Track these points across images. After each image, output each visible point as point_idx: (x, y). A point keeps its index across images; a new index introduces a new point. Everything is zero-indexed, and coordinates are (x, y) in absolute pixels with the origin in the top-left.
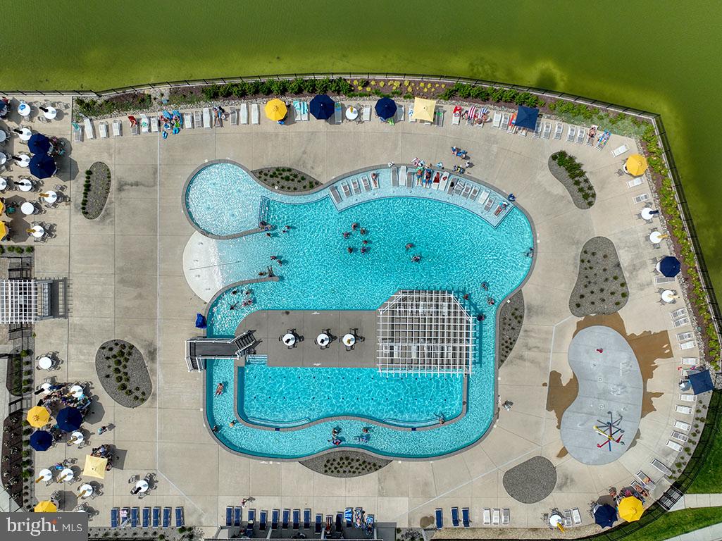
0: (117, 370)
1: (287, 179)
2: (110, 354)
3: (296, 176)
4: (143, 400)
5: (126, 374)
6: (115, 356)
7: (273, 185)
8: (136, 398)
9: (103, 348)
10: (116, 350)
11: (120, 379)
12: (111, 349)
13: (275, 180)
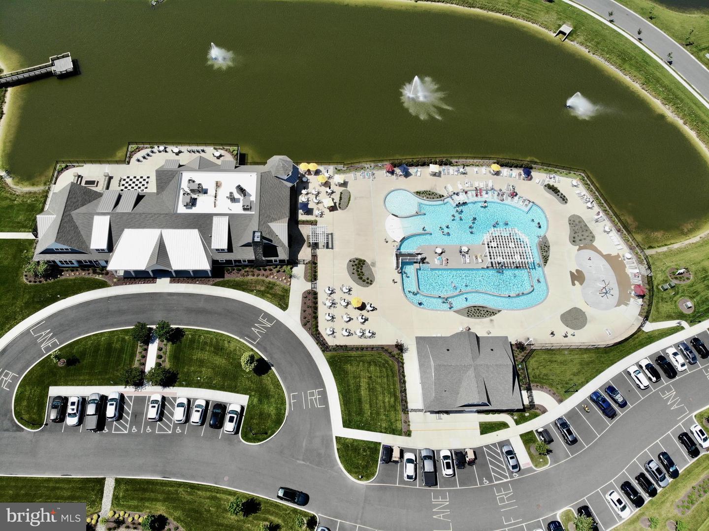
0: (358, 271)
1: (429, 194)
2: (354, 264)
3: (433, 193)
4: (371, 284)
5: (362, 272)
6: (356, 265)
7: (423, 197)
8: (368, 283)
9: (350, 261)
10: (357, 262)
11: (359, 275)
12: (354, 262)
13: (423, 195)
